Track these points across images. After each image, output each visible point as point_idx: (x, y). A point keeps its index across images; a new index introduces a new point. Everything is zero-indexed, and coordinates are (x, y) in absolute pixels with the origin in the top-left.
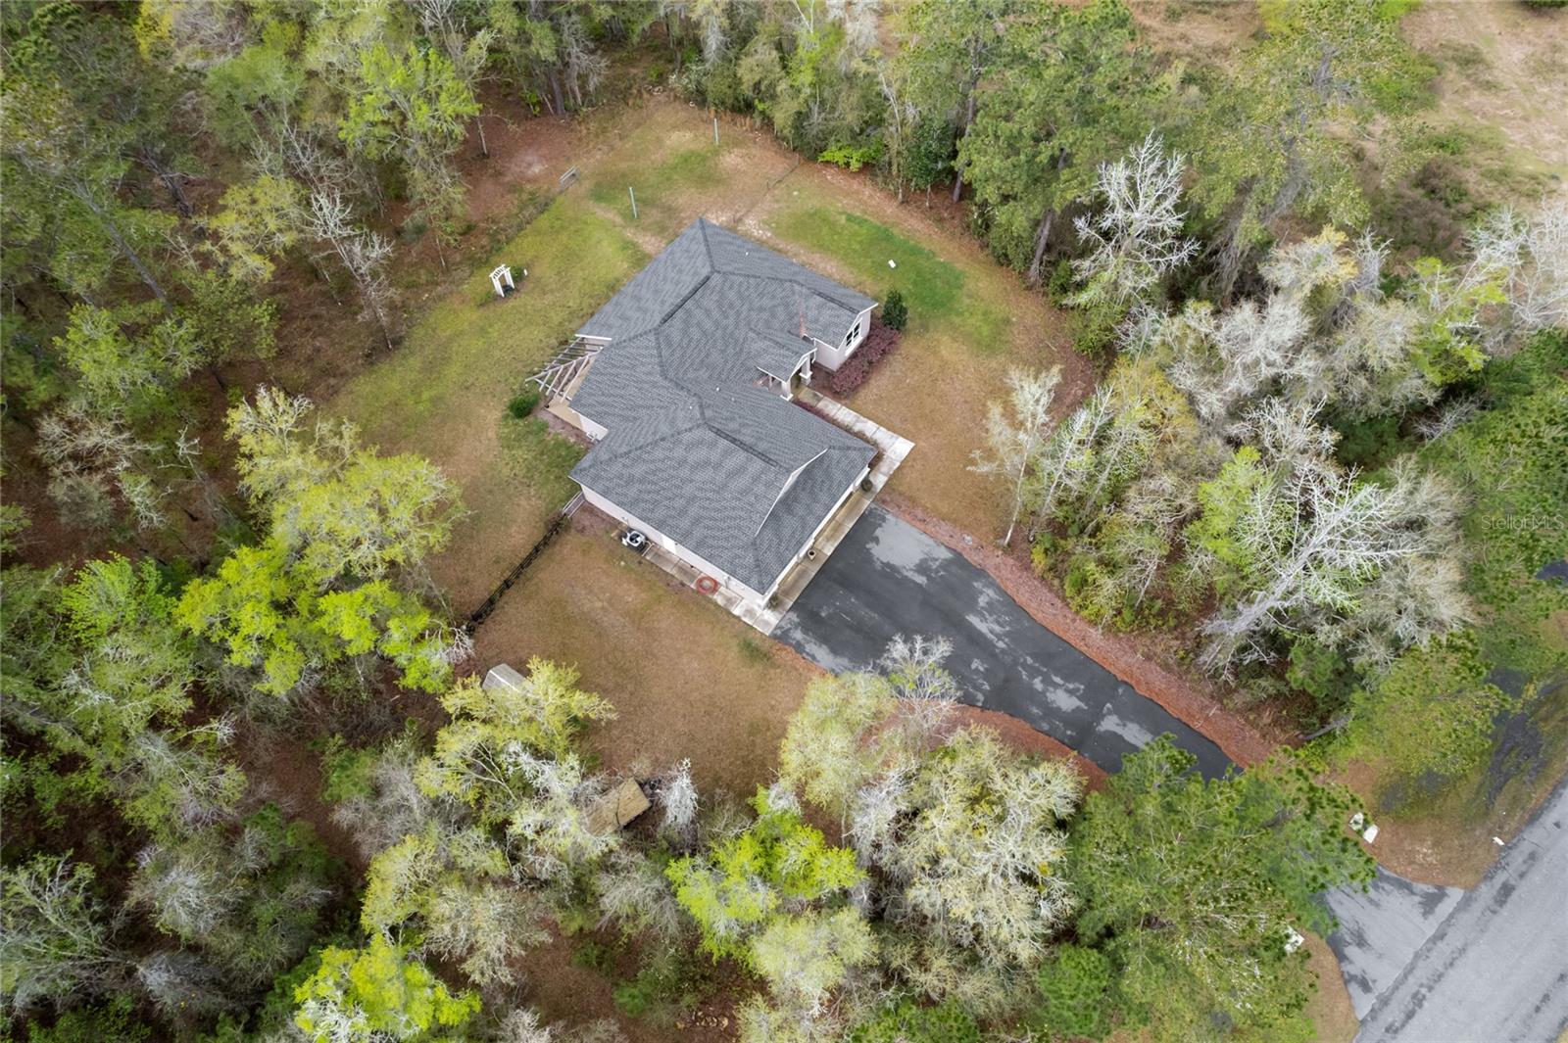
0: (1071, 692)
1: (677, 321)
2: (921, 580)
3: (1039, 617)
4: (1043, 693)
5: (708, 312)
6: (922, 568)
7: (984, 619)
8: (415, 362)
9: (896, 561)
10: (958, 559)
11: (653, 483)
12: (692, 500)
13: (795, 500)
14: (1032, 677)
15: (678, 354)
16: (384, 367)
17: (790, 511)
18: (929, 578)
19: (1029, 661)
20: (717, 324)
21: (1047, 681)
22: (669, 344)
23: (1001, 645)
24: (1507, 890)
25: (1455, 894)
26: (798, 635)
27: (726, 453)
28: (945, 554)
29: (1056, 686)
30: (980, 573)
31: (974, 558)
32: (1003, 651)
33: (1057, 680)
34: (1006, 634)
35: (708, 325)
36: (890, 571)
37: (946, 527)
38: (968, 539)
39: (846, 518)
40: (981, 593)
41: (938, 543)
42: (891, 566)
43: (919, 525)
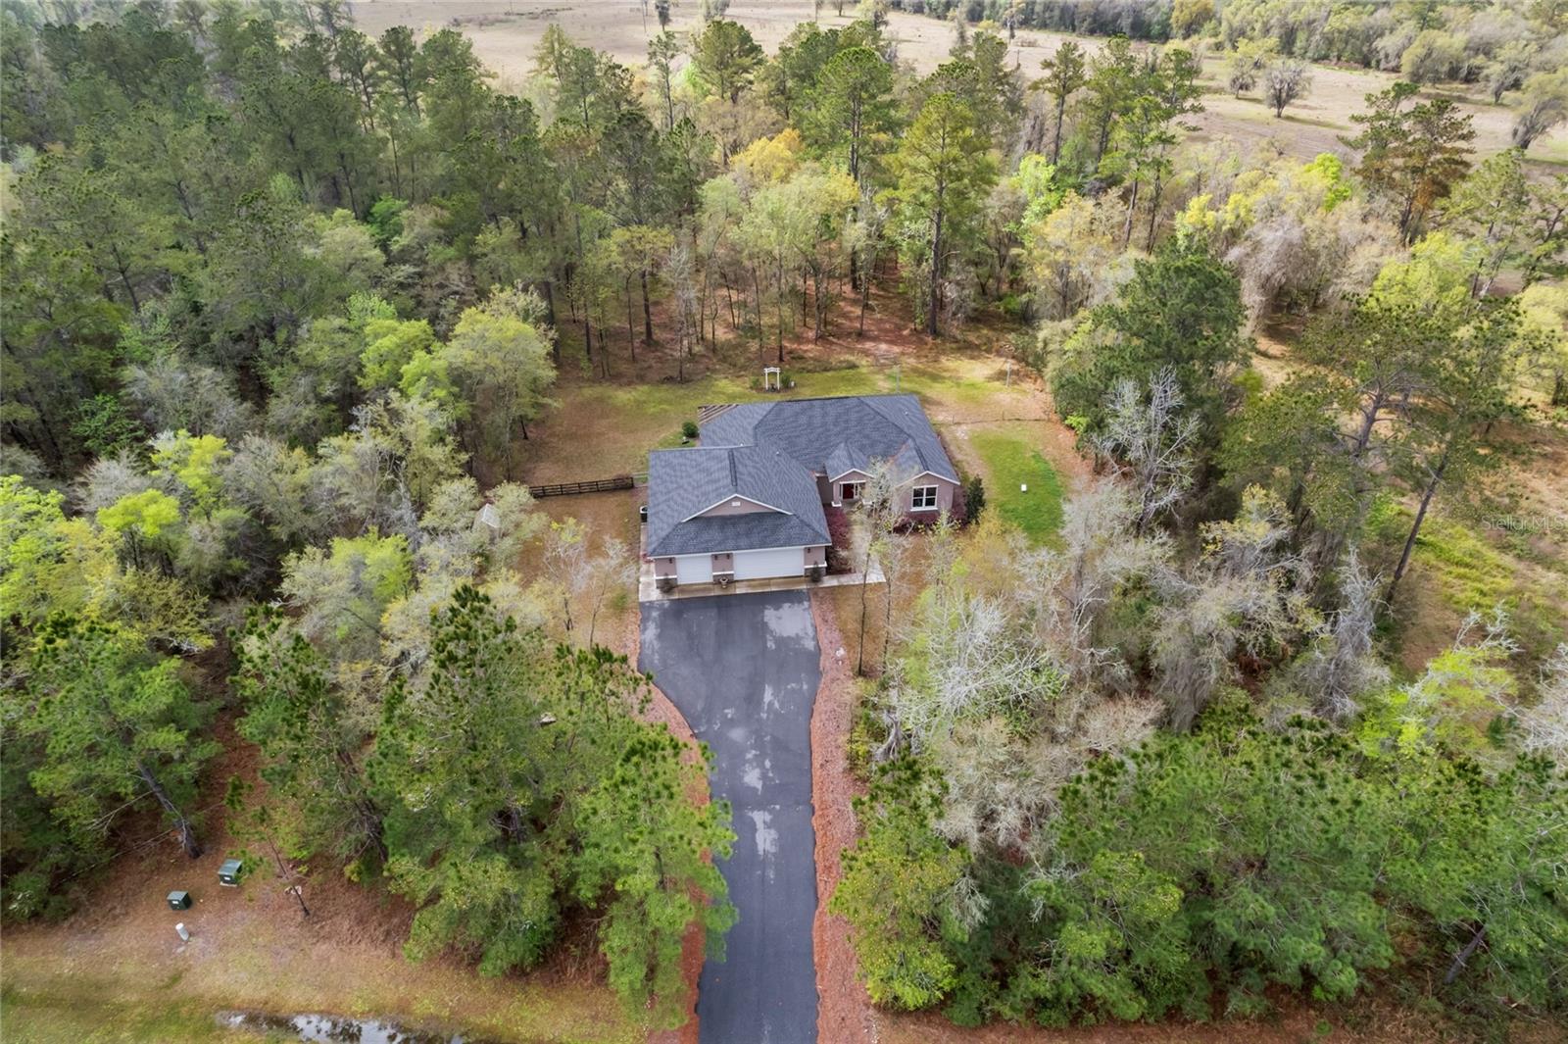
0: (764, 777)
1: (797, 407)
2: (771, 645)
3: (816, 724)
4: (746, 761)
6: (782, 642)
7: (775, 695)
9: (773, 625)
10: (816, 655)
11: (675, 470)
12: (680, 487)
14: (753, 747)
17: (722, 528)
18: (778, 648)
19: (768, 738)
21: (759, 759)
23: (764, 716)
26: (655, 614)
28: (810, 645)
29: (761, 766)
30: (816, 673)
31: (825, 662)
32: (759, 720)
33: (768, 764)
34: (777, 714)
36: (762, 629)
37: (836, 635)
38: (841, 652)
39: (778, 585)
40: (799, 681)
41: (815, 638)
42: (765, 625)
43: (819, 621)
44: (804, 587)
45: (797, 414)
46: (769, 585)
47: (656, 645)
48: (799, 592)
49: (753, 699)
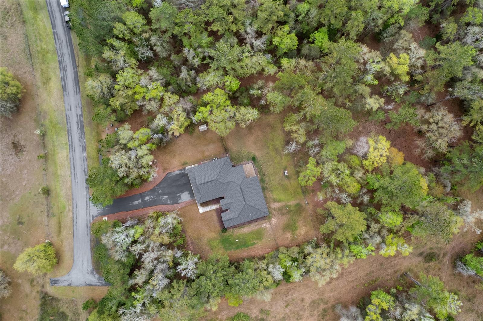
1: (240, 190)
2: (178, 195)
3: (161, 206)
6: (180, 196)
7: (166, 198)
24: (87, 228)
25: (91, 221)
26: (183, 171)
27: (209, 179)
28: (180, 201)
30: (173, 204)
37: (184, 206)
40: (170, 201)
42: (184, 192)
43: (187, 202)
47: (175, 174)
49: (164, 194)
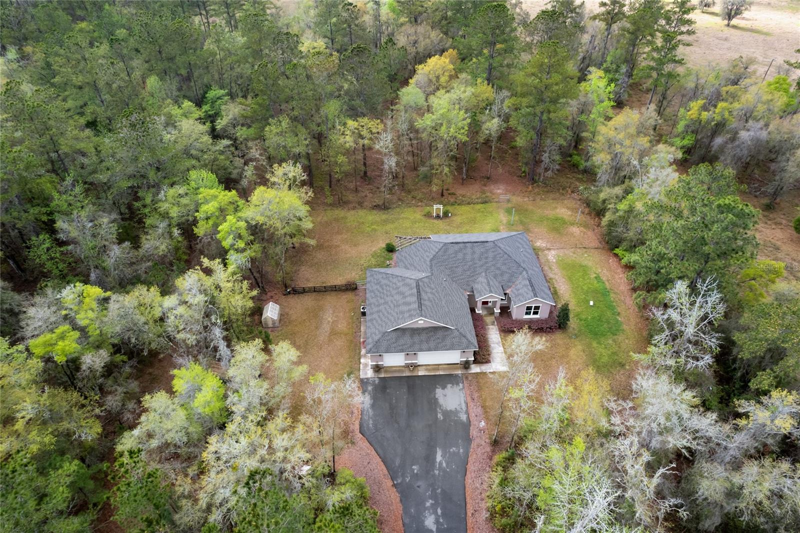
0: (437, 522)
1: (456, 247)
2: (440, 417)
3: (469, 481)
4: (426, 509)
5: (474, 253)
6: (447, 414)
7: (443, 456)
8: (384, 217)
9: (441, 401)
10: (467, 425)
11: (383, 289)
12: (386, 303)
13: (419, 334)
14: (431, 497)
15: (445, 257)
16: (375, 212)
17: (412, 336)
18: (444, 419)
19: (439, 491)
20: (473, 259)
21: (434, 507)
22: (445, 252)
23: (437, 472)
26: (370, 388)
27: (412, 295)
28: (464, 417)
29: (435, 513)
30: (468, 440)
31: (474, 432)
32: (434, 475)
33: (439, 511)
34: (444, 471)
35: (469, 257)
36: (434, 403)
37: (479, 410)
38: (483, 424)
39: (444, 369)
40: (457, 447)
41: (467, 413)
42: (436, 400)
43: (469, 399)
44: (459, 372)
45: (456, 253)
46: (438, 370)
47: (371, 412)
48: (457, 376)
49: (429, 458)
